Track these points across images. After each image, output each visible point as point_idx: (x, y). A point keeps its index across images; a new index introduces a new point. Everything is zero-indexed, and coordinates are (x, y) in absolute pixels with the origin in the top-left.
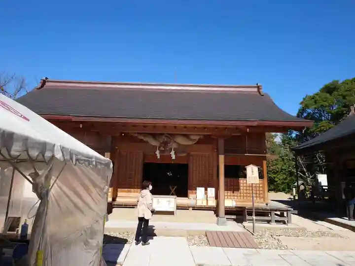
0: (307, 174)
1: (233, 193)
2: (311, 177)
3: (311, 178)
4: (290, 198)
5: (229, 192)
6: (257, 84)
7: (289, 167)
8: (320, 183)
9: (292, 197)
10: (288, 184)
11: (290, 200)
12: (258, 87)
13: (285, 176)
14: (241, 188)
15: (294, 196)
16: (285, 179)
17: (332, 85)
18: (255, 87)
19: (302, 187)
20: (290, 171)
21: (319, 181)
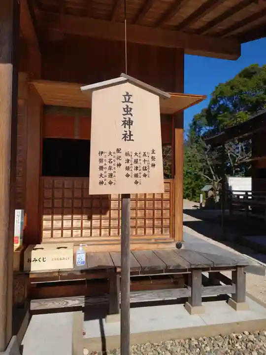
0: (214, 177)
2: (219, 180)
3: (220, 182)
4: (195, 206)
7: (195, 169)
8: (231, 187)
9: (198, 205)
10: (193, 190)
11: (195, 208)
13: (190, 181)
15: (201, 204)
16: (191, 183)
17: (253, 68)
19: (211, 193)
20: (195, 174)
21: (229, 185)
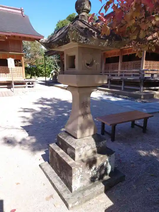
0: (58, 67)
1: (6, 74)
2: (60, 68)
5: (3, 74)
6: (21, 8)
12: (21, 10)
14: (11, 72)
15: (51, 78)
18: (19, 10)
19: (54, 74)
